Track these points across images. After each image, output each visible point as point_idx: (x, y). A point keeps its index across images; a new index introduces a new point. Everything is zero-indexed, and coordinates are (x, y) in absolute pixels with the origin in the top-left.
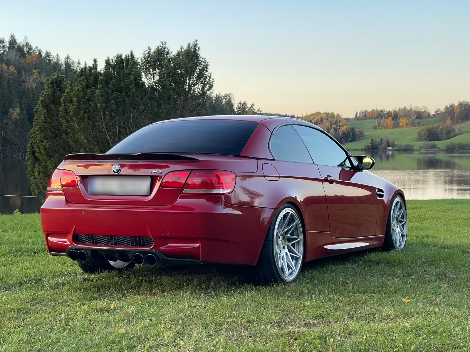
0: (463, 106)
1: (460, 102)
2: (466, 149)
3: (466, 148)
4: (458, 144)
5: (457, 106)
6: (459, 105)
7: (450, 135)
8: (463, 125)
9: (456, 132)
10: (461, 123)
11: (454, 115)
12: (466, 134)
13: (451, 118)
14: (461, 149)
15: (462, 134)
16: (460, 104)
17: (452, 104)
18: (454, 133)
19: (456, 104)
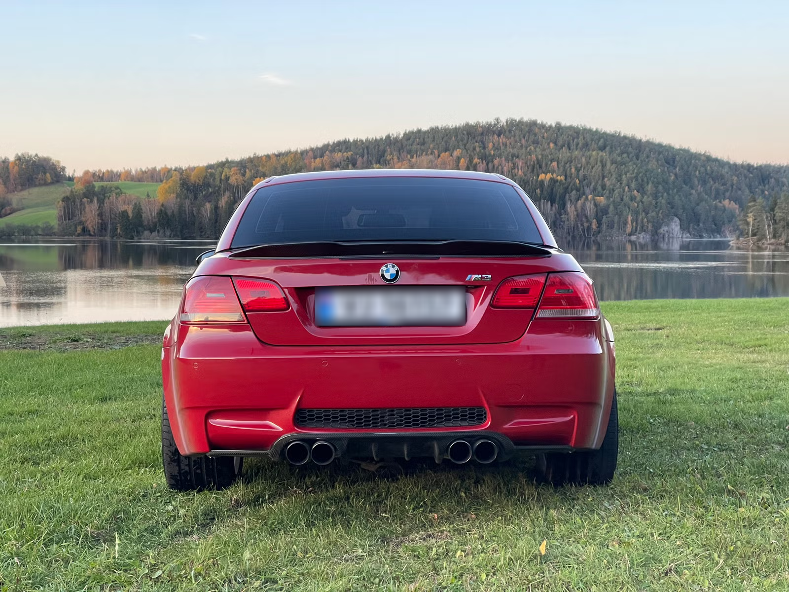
0: (23, 162)
1: (17, 154)
2: (32, 236)
3: (33, 233)
4: (18, 226)
5: (12, 163)
6: (17, 160)
7: (3, 211)
8: (25, 193)
9: (14, 205)
10: (21, 190)
11: (9, 176)
12: (29, 210)
13: (3, 181)
14: (24, 235)
15: (23, 209)
16: (19, 158)
17: (5, 159)
18: (11, 207)
19: (12, 158)
